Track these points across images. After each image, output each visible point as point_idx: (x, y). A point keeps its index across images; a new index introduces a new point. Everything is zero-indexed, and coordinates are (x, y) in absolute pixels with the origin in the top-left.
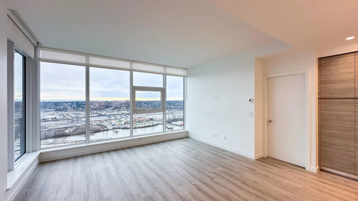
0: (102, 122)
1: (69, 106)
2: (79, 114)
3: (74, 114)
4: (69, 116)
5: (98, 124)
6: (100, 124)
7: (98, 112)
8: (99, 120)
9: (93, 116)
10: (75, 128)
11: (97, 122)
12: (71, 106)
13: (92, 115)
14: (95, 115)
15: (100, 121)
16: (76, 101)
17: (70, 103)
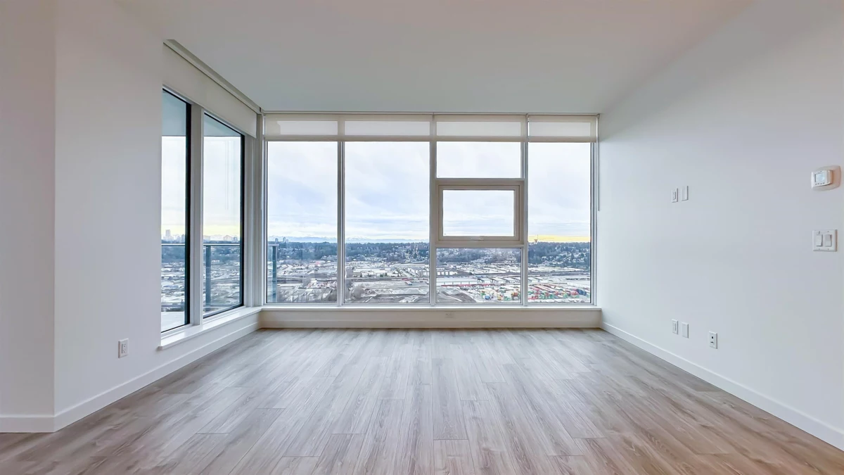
0: (465, 290)
1: (407, 252)
2: (424, 269)
3: (415, 269)
4: (407, 272)
5: (456, 293)
6: (462, 294)
7: (457, 267)
8: (459, 284)
9: (449, 276)
10: (417, 297)
11: (455, 288)
12: (411, 253)
13: (447, 273)
14: (451, 273)
15: (461, 287)
16: (418, 242)
17: (408, 247)
